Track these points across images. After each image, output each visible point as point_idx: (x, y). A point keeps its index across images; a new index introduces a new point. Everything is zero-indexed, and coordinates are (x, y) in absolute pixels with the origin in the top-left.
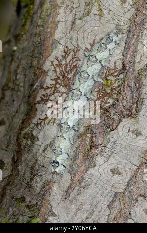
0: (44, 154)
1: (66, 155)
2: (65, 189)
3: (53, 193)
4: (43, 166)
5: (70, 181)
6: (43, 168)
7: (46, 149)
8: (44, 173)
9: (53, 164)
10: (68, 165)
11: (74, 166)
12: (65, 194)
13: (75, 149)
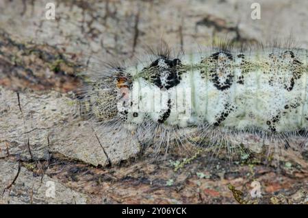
0: (190, 24)
1: (220, 109)
2: (61, 149)
3: (30, 101)
4: (137, 33)
5: (103, 163)
6: (130, 35)
7: (218, 29)
8: (109, 42)
9: (162, 63)
10: (174, 135)
11: (177, 164)
12: (40, 154)
13: (256, 148)
